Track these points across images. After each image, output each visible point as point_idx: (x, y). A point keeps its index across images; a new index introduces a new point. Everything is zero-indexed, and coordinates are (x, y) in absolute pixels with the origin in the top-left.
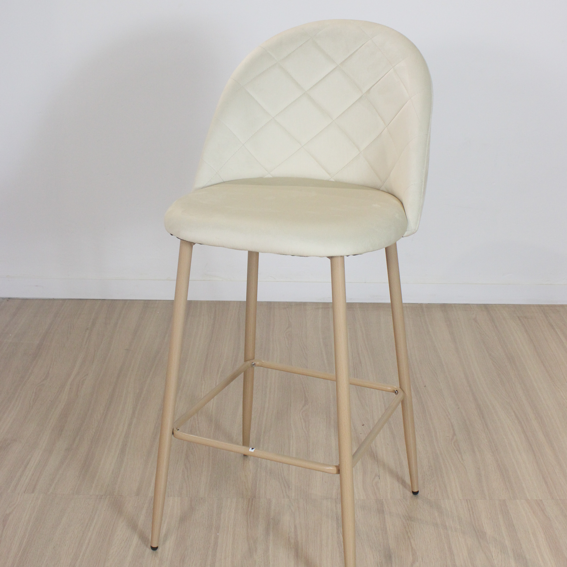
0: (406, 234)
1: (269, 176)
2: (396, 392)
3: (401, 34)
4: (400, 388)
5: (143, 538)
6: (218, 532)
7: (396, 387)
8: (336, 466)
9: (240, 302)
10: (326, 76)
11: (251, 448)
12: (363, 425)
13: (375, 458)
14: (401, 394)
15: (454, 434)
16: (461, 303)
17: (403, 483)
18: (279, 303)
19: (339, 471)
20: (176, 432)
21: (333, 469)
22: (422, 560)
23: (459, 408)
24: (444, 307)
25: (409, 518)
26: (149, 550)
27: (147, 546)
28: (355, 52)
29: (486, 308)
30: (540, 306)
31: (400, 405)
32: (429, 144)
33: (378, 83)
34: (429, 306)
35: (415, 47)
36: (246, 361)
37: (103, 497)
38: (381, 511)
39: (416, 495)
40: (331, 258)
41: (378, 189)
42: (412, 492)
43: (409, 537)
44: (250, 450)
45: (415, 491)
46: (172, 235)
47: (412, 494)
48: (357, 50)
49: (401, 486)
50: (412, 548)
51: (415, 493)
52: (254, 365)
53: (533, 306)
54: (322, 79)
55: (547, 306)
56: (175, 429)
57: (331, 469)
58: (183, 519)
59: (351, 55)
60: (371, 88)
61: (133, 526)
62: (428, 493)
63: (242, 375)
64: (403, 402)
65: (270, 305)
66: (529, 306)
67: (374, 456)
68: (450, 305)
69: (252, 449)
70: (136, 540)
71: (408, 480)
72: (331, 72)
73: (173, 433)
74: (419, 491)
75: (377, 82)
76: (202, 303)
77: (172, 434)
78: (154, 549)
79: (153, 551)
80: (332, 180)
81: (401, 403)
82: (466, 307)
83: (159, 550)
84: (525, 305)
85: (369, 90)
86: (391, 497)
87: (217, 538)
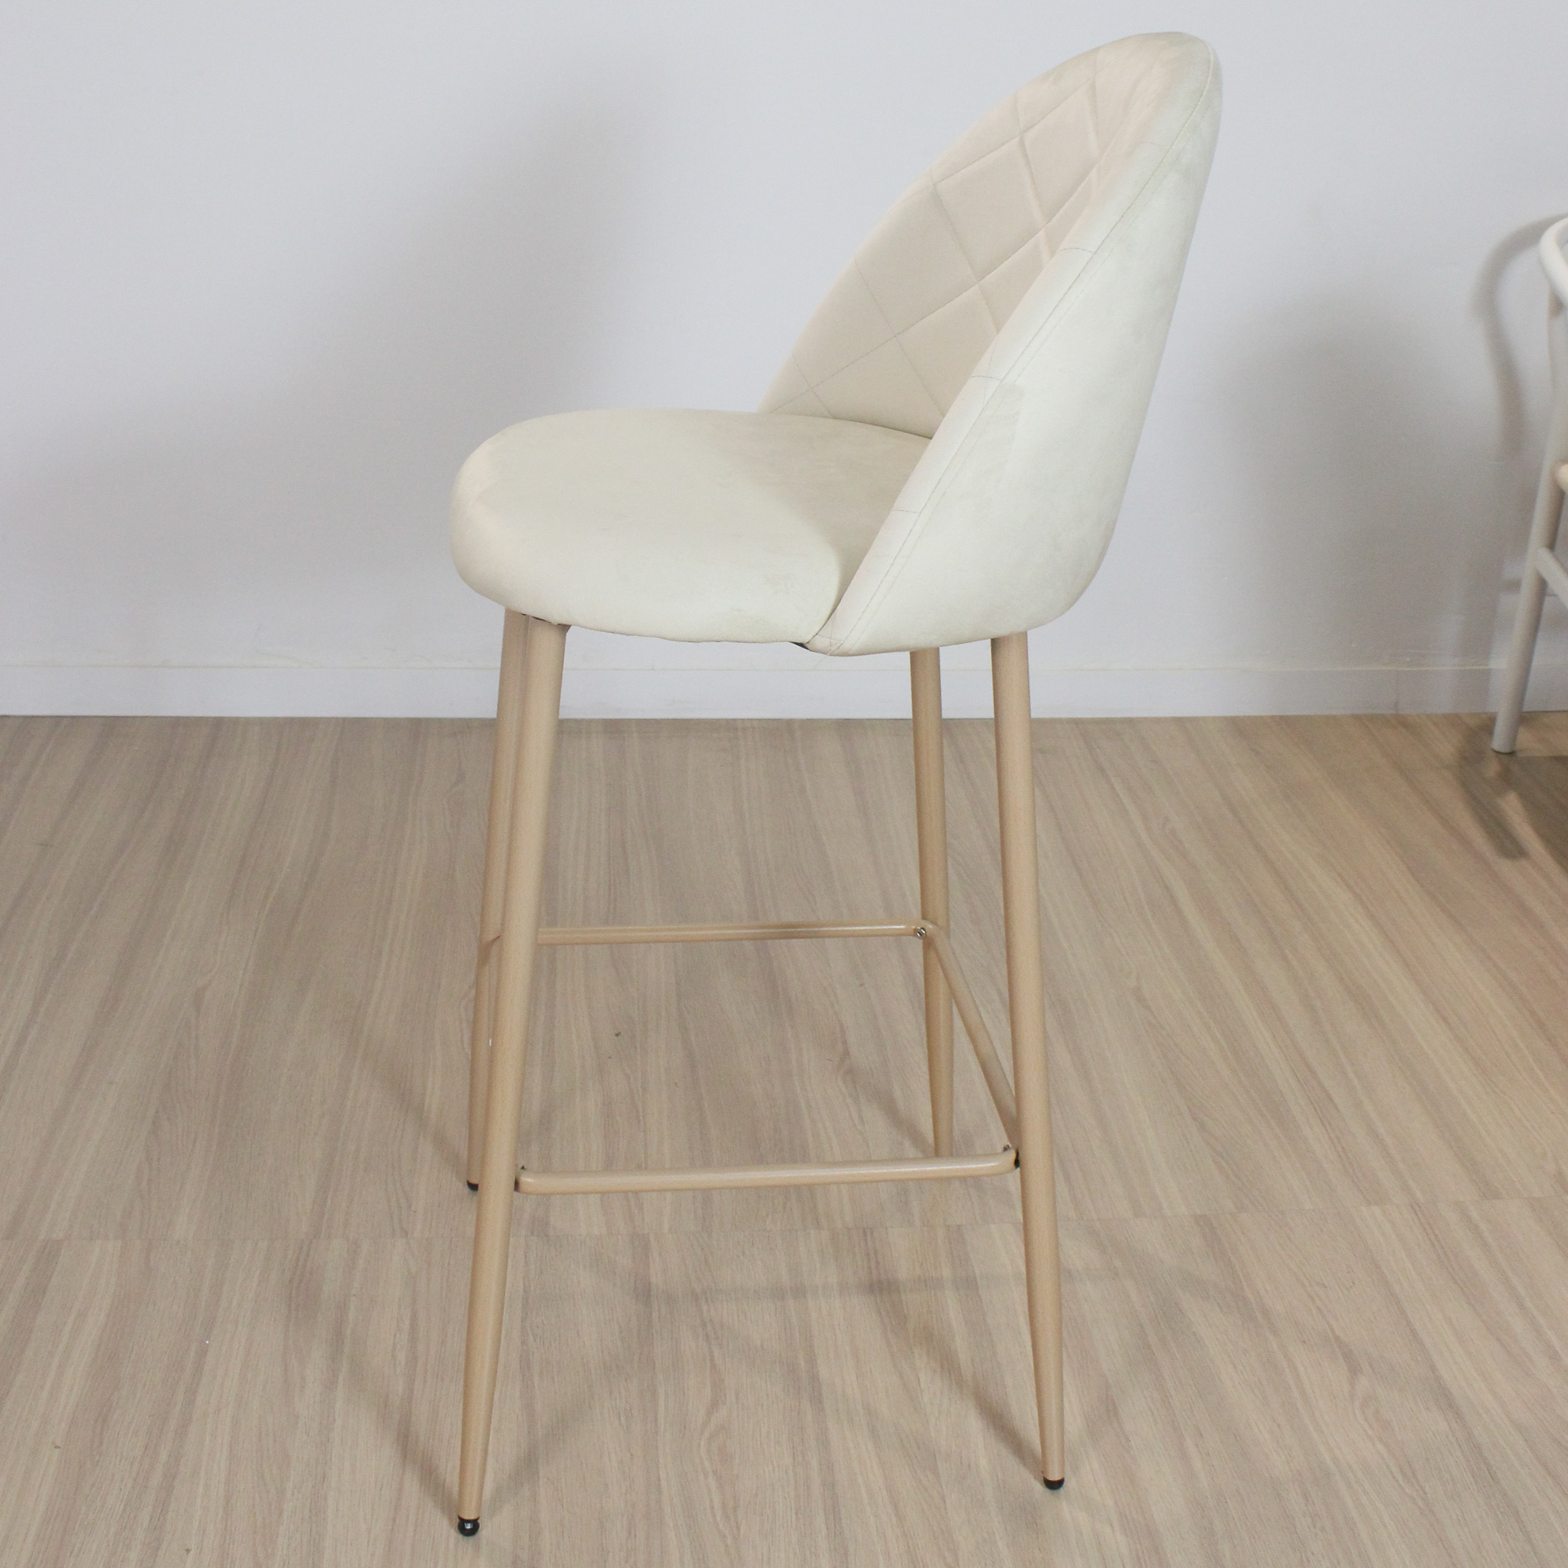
6: (209, 1338)
9: (344, 719)
12: (617, 1035)
15: (846, 1055)
16: (886, 718)
22: (737, 1398)
23: (862, 985)
30: (1077, 723)
43: (708, 1337)
50: (713, 1366)
55: (1097, 722)
62: (767, 1215)
68: (860, 723)
76: (248, 722)
86: (670, 1229)
87: (202, 1352)
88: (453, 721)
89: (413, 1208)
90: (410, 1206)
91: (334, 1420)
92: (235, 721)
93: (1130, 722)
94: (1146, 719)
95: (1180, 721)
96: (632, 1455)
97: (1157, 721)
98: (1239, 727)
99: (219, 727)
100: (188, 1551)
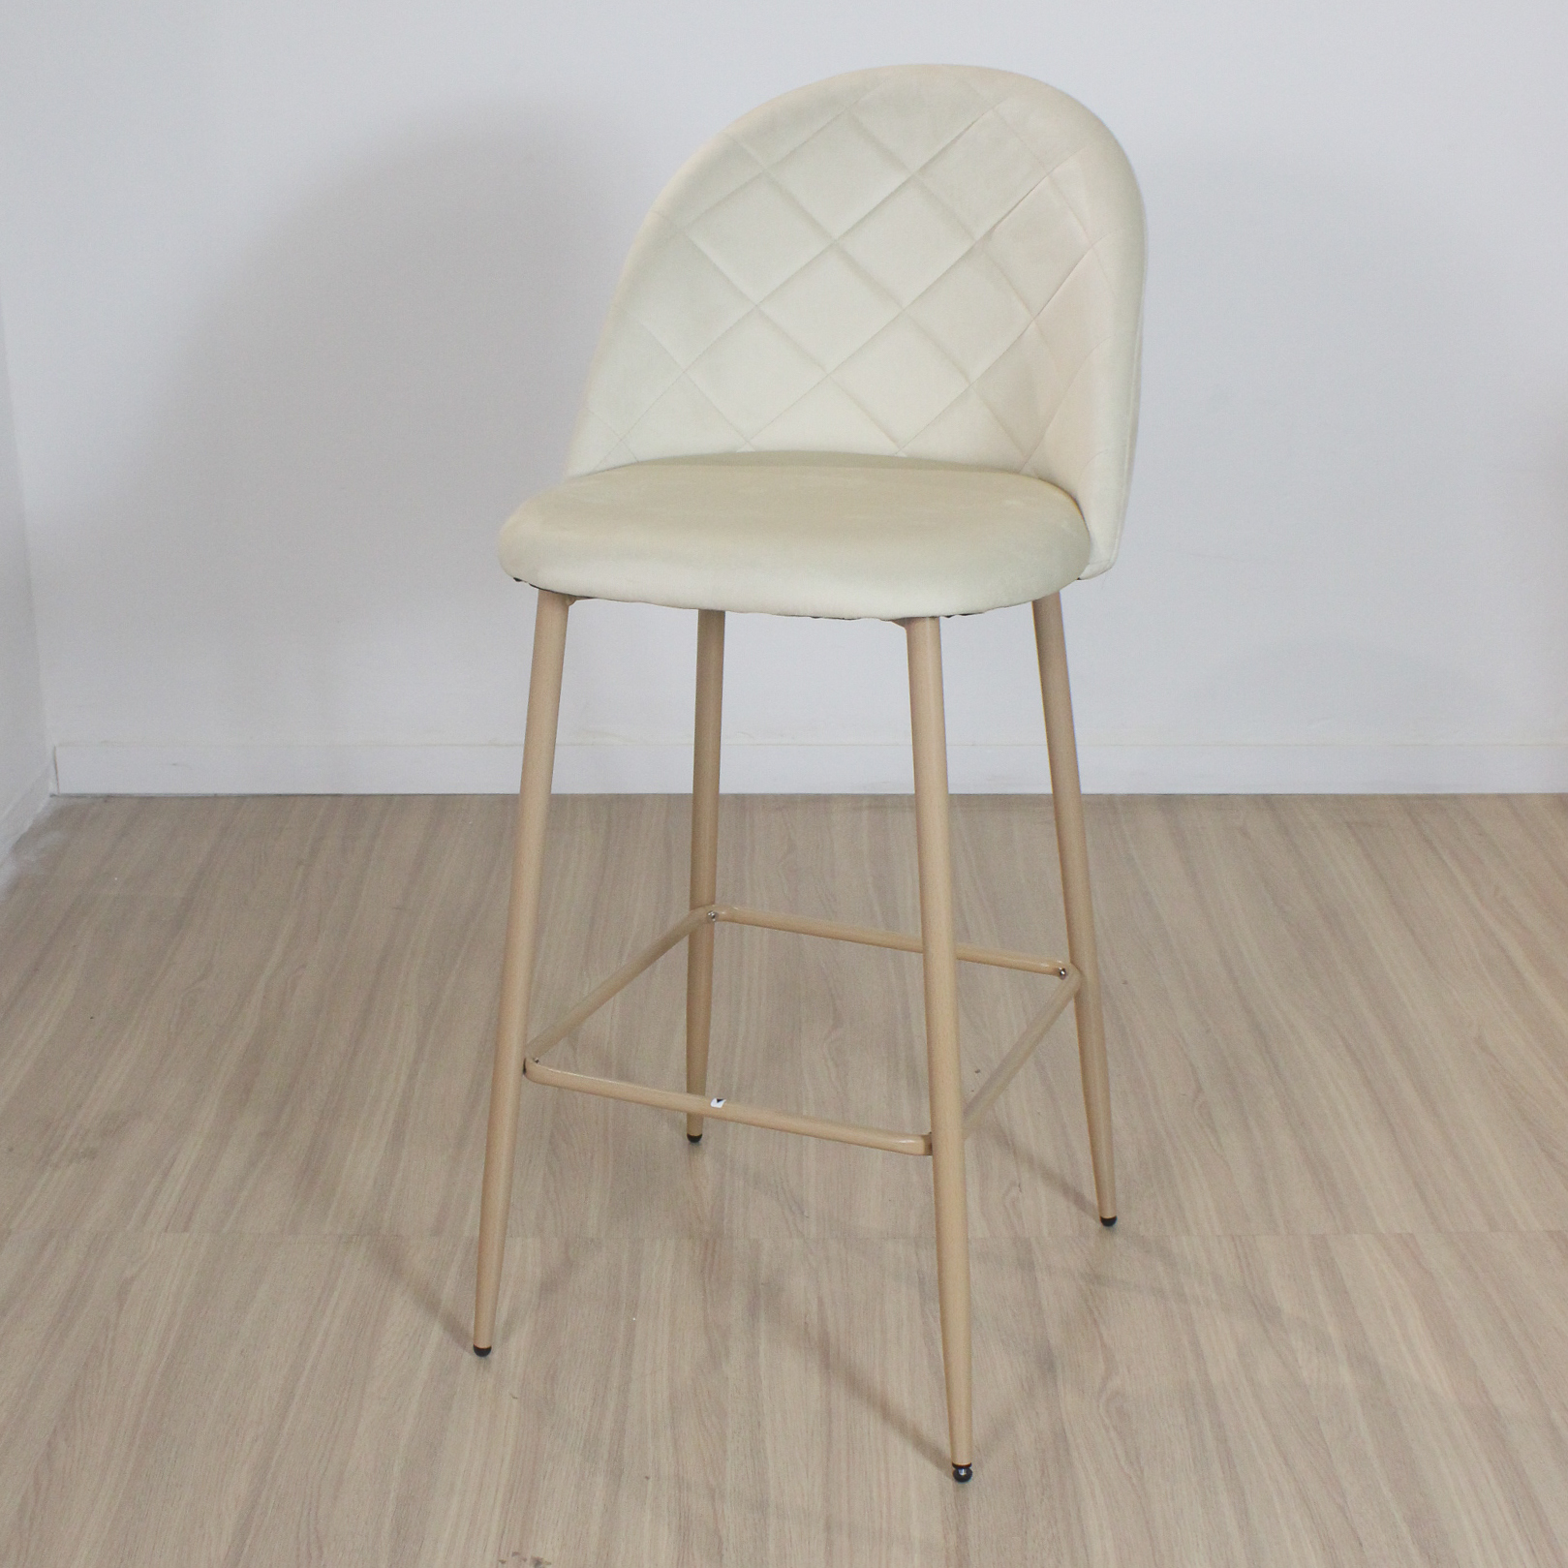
0: (1087, 571)
1: (750, 449)
2: (1060, 974)
3: (1068, 97)
4: (1072, 962)
5: (454, 1328)
6: (634, 1315)
7: (1063, 960)
8: (923, 1137)
10: (883, 202)
11: (715, 1100)
12: (977, 1072)
13: (1008, 1145)
14: (1073, 979)
15: (1199, 1090)
17: (1079, 1200)
18: (764, 797)
19: (930, 1149)
20: (532, 1067)
21: (918, 1145)
22: (1128, 1370)
23: (1208, 1031)
24: (1168, 803)
25: (1095, 1278)
26: (470, 1357)
27: (464, 1347)
28: (954, 141)
29: (1268, 803)
30: (1400, 798)
31: (1072, 1004)
32: (1140, 354)
33: (1011, 215)
35: (1101, 124)
36: (693, 907)
37: (354, 1240)
38: (1026, 1265)
39: (1111, 1228)
40: (905, 622)
41: (1017, 472)
42: (1099, 1219)
43: (1095, 1321)
44: (714, 1104)
45: (1109, 1216)
46: (517, 580)
47: (1100, 1225)
48: (958, 137)
49: (1074, 1209)
50: (1104, 1345)
51: (1108, 1223)
52: (714, 917)
53: (1384, 797)
54: (875, 209)
55: (1419, 797)
56: (529, 1061)
57: (910, 1144)
58: (549, 1287)
59: (944, 150)
60: (994, 227)
61: (429, 1302)
62: (1140, 1223)
63: (684, 944)
64: (1078, 997)
65: (743, 802)
66: (1374, 797)
67: (1006, 1142)
68: (1182, 799)
69: (719, 1101)
70: (436, 1332)
71: (1089, 1193)
72: (897, 191)
73: (525, 1070)
74: (1119, 1218)
75: (1010, 212)
77: (521, 1072)
78: (482, 1352)
79: (478, 1357)
80: (902, 454)
81: (1073, 1000)
82: (1221, 802)
83: (494, 1356)
84: (1364, 795)
85: (990, 233)
86: (1050, 1233)
87: (631, 1328)
88: (776, 797)
89: (806, 1214)
90: (803, 1213)
91: (761, 1382)
93: (1454, 798)
94: (1469, 795)
96: (1037, 1413)
97: (1482, 797)
100: (647, 1478)
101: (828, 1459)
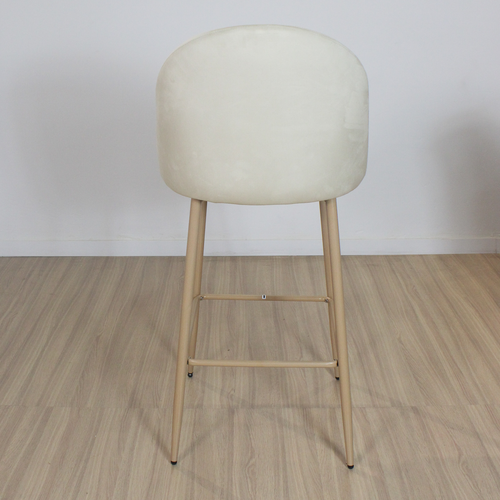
6: (96, 435)
9: (147, 257)
22: (258, 456)
30: (386, 256)
34: (297, 258)
43: (250, 438)
50: (252, 447)
53: (381, 256)
55: (392, 256)
66: (378, 256)
76: (116, 258)
87: (94, 439)
90: (160, 399)
91: (133, 459)
92: (112, 258)
93: (404, 256)
95: (421, 256)
96: (224, 472)
97: (413, 256)
98: (441, 258)
99: (108, 259)
100: (87, 493)
101: (149, 487)
